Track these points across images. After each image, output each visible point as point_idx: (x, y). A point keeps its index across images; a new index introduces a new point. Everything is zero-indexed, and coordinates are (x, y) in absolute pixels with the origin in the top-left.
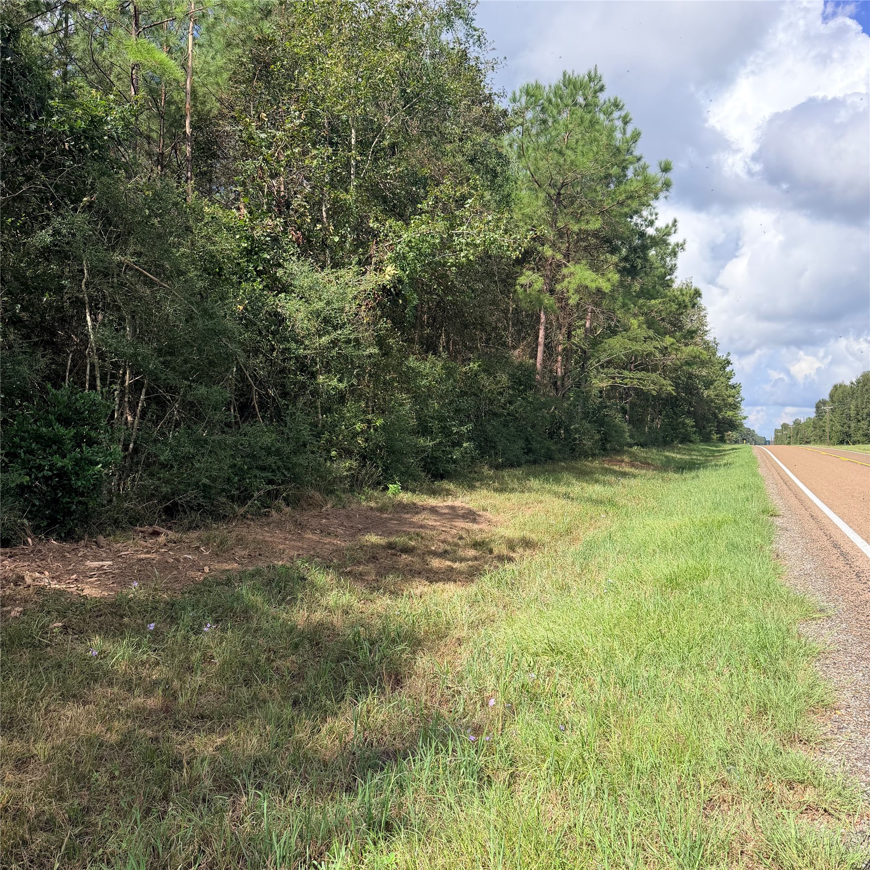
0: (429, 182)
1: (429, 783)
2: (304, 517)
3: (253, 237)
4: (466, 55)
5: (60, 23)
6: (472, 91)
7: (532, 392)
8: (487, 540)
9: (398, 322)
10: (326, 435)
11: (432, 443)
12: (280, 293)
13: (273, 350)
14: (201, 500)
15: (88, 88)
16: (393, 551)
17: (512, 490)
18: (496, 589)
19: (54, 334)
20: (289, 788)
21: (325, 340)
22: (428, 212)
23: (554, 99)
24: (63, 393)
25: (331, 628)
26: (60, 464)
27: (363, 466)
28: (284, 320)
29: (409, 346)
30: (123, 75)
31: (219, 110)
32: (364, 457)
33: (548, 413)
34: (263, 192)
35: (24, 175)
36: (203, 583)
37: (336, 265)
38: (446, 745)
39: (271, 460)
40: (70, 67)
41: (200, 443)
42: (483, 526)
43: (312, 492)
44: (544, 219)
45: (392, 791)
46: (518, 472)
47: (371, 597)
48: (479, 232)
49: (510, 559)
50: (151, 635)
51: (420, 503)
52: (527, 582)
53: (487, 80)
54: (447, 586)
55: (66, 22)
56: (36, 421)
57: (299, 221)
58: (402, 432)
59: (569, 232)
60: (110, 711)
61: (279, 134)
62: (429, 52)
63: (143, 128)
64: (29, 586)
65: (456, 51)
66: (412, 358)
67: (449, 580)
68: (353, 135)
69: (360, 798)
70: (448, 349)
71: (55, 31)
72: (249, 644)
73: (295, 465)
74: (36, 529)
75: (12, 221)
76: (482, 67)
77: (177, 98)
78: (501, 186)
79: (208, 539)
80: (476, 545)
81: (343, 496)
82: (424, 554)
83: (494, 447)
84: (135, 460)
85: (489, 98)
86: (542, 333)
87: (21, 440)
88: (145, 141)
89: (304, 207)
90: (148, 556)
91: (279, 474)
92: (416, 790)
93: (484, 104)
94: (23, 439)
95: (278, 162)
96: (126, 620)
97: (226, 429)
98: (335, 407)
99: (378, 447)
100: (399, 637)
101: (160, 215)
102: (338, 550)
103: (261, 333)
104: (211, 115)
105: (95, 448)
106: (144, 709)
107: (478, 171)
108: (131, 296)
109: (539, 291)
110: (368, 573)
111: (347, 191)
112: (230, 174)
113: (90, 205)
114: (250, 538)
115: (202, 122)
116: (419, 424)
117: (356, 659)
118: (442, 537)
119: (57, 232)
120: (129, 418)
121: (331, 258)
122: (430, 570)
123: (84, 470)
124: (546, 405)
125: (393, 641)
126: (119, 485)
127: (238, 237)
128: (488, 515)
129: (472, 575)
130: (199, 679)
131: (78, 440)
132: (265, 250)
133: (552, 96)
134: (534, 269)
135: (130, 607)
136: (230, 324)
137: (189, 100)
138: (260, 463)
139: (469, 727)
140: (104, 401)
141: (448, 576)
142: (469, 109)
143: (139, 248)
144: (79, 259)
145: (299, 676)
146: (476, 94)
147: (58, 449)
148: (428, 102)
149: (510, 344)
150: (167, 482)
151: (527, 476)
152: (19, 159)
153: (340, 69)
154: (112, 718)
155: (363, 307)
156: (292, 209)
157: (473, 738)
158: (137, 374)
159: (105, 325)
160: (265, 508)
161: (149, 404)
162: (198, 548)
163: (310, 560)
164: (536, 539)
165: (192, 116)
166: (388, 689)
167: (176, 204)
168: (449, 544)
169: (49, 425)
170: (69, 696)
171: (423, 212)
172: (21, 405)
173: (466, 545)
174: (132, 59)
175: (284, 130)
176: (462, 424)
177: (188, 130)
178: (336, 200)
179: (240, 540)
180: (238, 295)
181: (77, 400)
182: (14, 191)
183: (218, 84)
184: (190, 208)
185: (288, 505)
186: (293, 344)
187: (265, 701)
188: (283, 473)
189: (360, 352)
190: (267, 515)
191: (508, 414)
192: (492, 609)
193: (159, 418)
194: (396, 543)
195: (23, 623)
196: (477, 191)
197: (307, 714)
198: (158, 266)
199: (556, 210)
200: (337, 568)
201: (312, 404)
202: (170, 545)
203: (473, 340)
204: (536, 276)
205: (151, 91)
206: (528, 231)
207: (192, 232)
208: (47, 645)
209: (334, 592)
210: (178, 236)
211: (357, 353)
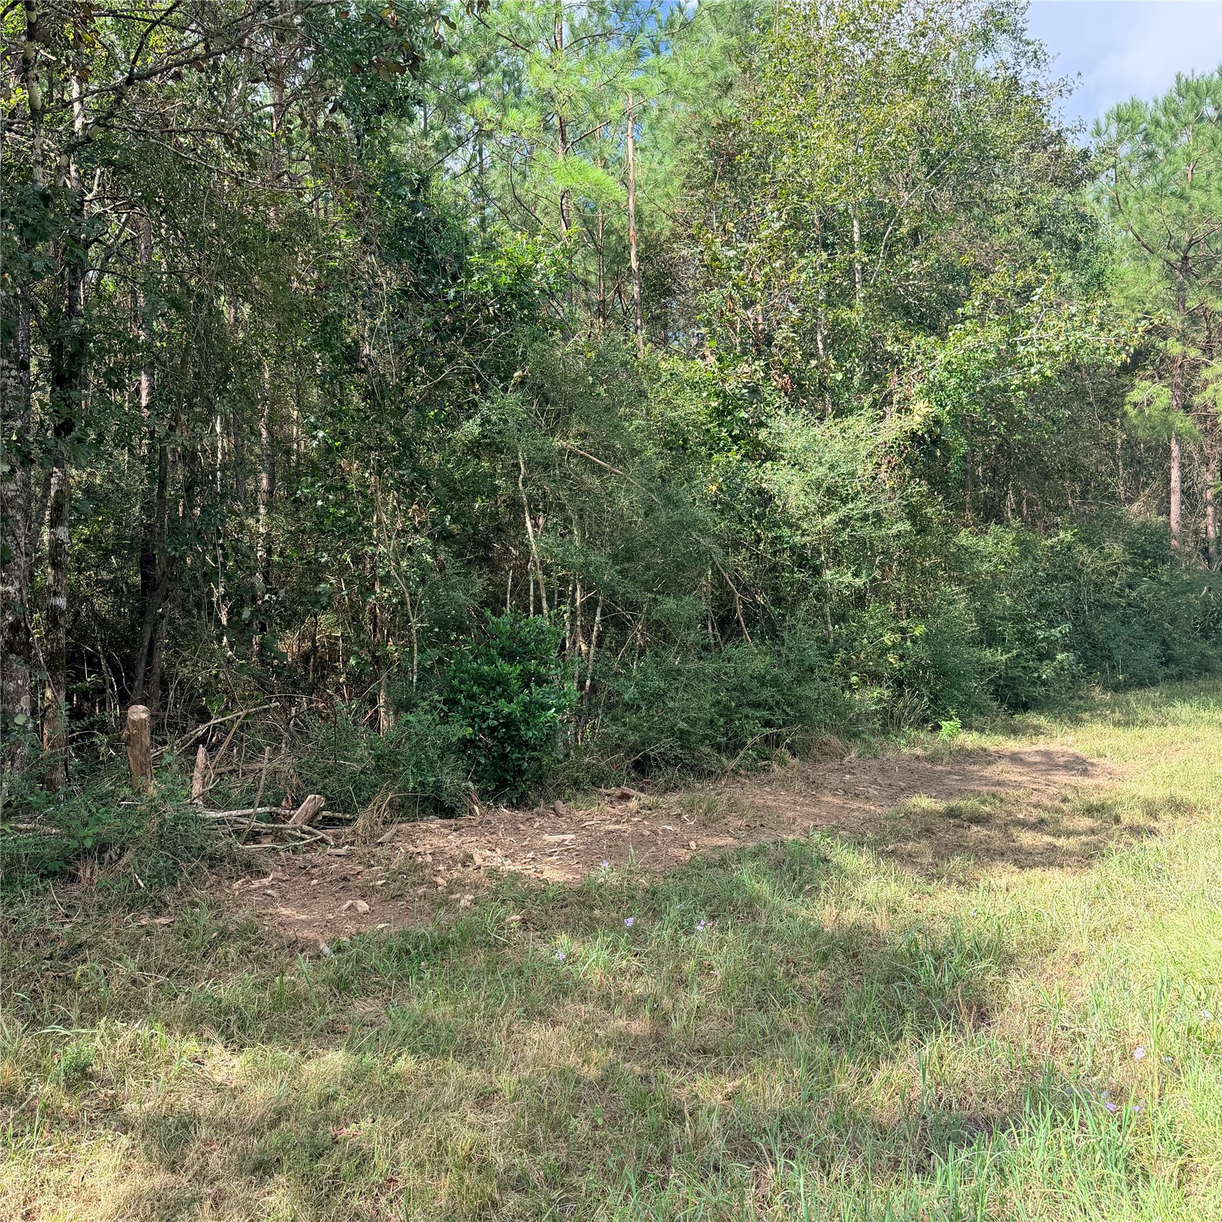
0: (972, 273)
1: (1046, 1170)
2: (818, 773)
3: (724, 392)
4: (1017, 83)
5: (473, 158)
6: (1030, 133)
7: (1167, 567)
8: (1110, 802)
9: (939, 483)
10: (842, 654)
11: (1005, 657)
12: (764, 461)
13: (759, 540)
14: (679, 751)
15: (510, 233)
16: (957, 821)
17: (1146, 723)
18: (1131, 879)
19: (491, 549)
20: (833, 1161)
21: (831, 519)
22: (974, 317)
23: (1163, 119)
24: (504, 621)
25: (873, 932)
26: (506, 710)
27: (900, 696)
28: (771, 498)
29: (957, 516)
30: (551, 208)
31: (672, 229)
32: (900, 684)
33: (1196, 598)
34: (734, 330)
35: (445, 355)
36: (691, 863)
37: (841, 412)
38: (1067, 1114)
39: (766, 693)
40: (488, 211)
41: (672, 674)
42: (1102, 781)
43: (827, 736)
44: (1164, 300)
45: (989, 1177)
46: (1153, 694)
47: (930, 889)
48: (1058, 335)
49: (1152, 832)
50: (630, 933)
51: (993, 749)
52: (1183, 868)
53: (1052, 113)
54: (1048, 874)
55: (481, 155)
56: (475, 658)
57: (785, 361)
58: (956, 642)
59: (1208, 314)
60: (586, 1036)
61: (752, 247)
62: (958, 91)
63: (579, 272)
64: (479, 868)
65: (1000, 80)
66: (964, 533)
67: (1051, 864)
68: (856, 229)
69: (939, 1184)
70: (1020, 513)
71: (469, 169)
72: (759, 950)
73: (799, 698)
74: (483, 795)
75: (436, 414)
76: (1042, 95)
77: (617, 225)
78: (1087, 261)
79: (692, 803)
80: (1090, 811)
81: (873, 740)
82: (1006, 825)
83: (1109, 658)
84: (594, 701)
85: (1058, 138)
86: (1175, 474)
87: (460, 683)
88: (582, 289)
89: (793, 339)
90: (617, 827)
91: (778, 712)
92: (1026, 1179)
93: (1051, 148)
94: (462, 682)
95: (753, 285)
96: (597, 912)
97: (704, 654)
98: (851, 613)
99: (919, 666)
100: (979, 950)
101: (606, 381)
102: (872, 820)
103: (741, 519)
104: (662, 238)
105: (546, 688)
106: (629, 1035)
107: (1048, 245)
108: (577, 490)
109: (1164, 410)
110: (922, 854)
111: (851, 307)
112: (690, 313)
113: (523, 382)
114: (747, 802)
115: (650, 251)
116: (983, 629)
117: (915, 980)
118: (1034, 799)
119: (486, 421)
120: (584, 648)
121: (833, 404)
122: (1019, 850)
123: (535, 717)
124: (1191, 587)
125: (970, 955)
126: (576, 734)
127: (705, 394)
128: (1106, 763)
129: (1088, 857)
130: (696, 998)
131: (527, 679)
132: (741, 406)
133: (1159, 114)
134: (1152, 377)
135: (600, 896)
136: (701, 512)
137: (633, 223)
138: (752, 697)
139: (1104, 1089)
140: (553, 628)
141: (1050, 858)
142: (1027, 158)
143: (583, 428)
144: (512, 451)
145: (833, 1001)
146: (1037, 135)
147: (504, 691)
148: (964, 161)
149: (1122, 496)
150: (634, 728)
151: (1169, 699)
152: (438, 337)
153: (830, 142)
154: (589, 1045)
155: (884, 467)
156: (776, 346)
157: (1112, 1107)
158: (590, 589)
159: (548, 531)
160: (764, 759)
161: (606, 627)
162: (679, 816)
163: (832, 834)
164: (1193, 800)
165: (638, 245)
166: (968, 1026)
167: (624, 364)
168: (1046, 809)
169: (491, 662)
170: (535, 1013)
171: (967, 318)
172: (457, 639)
173: (1074, 811)
174: (561, 185)
175: (760, 240)
176: (1051, 624)
177: (634, 264)
178: (836, 322)
179: (733, 805)
180: (709, 471)
181: (521, 628)
182: (435, 375)
183: (668, 195)
184: (643, 366)
185: (794, 755)
186: (787, 530)
187: (788, 1034)
188: (784, 711)
189: (883, 532)
190: (766, 770)
191: (1129, 604)
192: (1128, 910)
193: (620, 644)
194: (960, 809)
195: (475, 914)
196: (1048, 273)
197: (850, 1056)
198: (606, 448)
199: (1182, 283)
200: (873, 845)
201: (818, 613)
202: (644, 812)
203: (1061, 495)
204: (1158, 386)
205: (585, 222)
206: (1138, 320)
207: (646, 397)
208: (505, 945)
209: (872, 882)
210: (630, 405)
211: (878, 533)
